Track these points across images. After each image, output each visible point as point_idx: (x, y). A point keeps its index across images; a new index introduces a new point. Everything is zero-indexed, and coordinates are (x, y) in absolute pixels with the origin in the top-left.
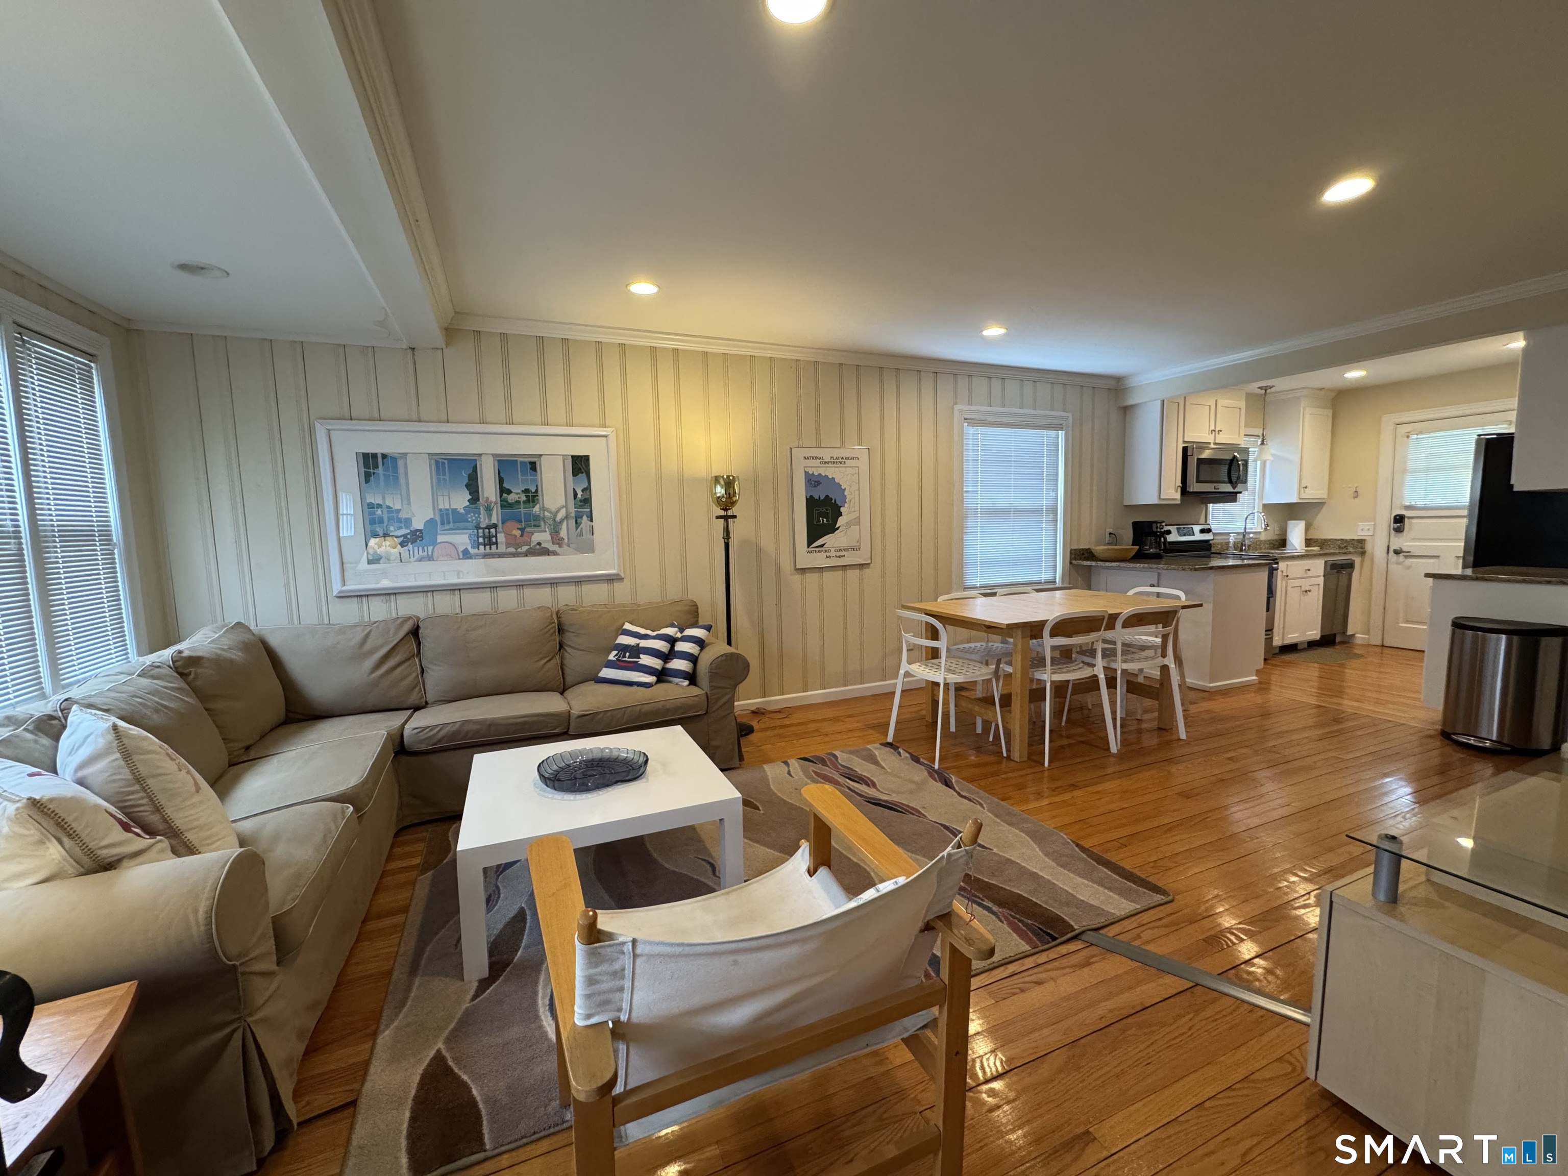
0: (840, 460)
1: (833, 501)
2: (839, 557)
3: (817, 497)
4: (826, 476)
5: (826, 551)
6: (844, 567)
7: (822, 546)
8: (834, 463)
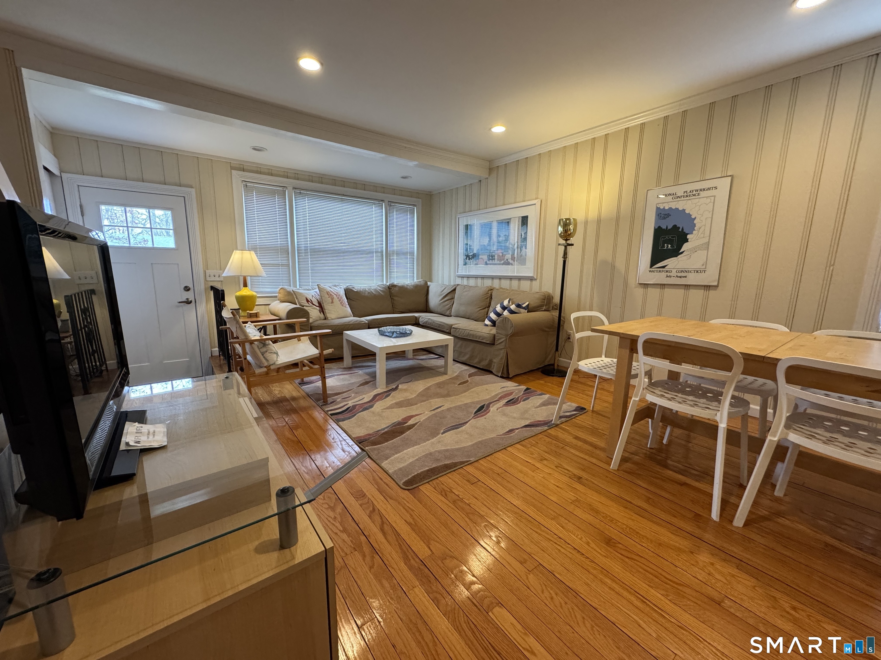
0: (694, 193)
1: (680, 230)
2: (680, 277)
3: (664, 227)
4: (677, 209)
5: (667, 271)
6: (687, 287)
7: (664, 267)
8: (687, 196)
